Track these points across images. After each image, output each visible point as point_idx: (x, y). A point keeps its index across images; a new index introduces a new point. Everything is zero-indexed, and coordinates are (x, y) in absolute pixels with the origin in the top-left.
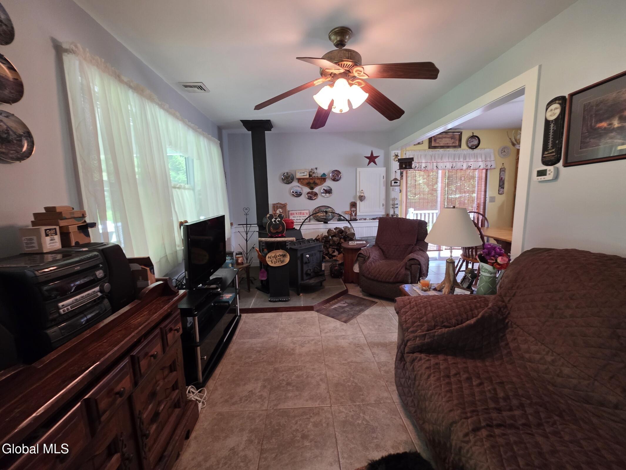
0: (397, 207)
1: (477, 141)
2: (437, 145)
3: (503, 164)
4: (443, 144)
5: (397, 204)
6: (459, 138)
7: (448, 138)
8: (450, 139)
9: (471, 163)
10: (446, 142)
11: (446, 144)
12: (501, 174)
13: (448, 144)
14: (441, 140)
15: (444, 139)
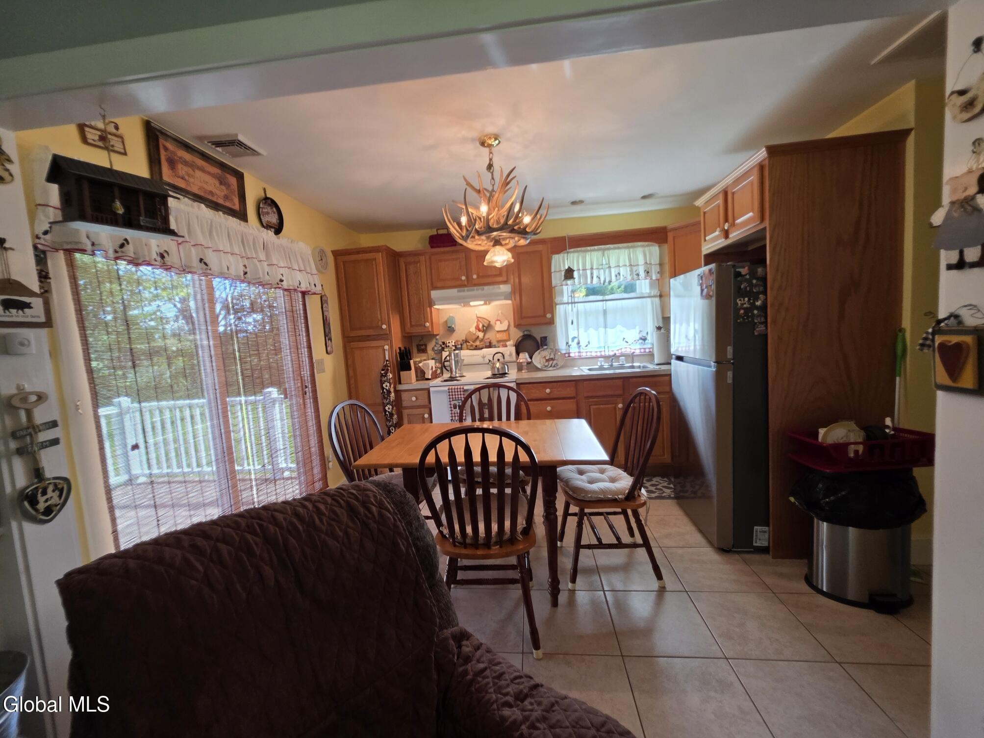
0: (55, 442)
1: (276, 216)
2: (181, 184)
3: (322, 285)
4: (200, 188)
5: (54, 424)
6: (239, 190)
7: (209, 173)
8: (217, 183)
9: (282, 271)
10: (205, 186)
11: (205, 191)
12: (324, 309)
13: (211, 193)
14: (191, 171)
15: (198, 173)
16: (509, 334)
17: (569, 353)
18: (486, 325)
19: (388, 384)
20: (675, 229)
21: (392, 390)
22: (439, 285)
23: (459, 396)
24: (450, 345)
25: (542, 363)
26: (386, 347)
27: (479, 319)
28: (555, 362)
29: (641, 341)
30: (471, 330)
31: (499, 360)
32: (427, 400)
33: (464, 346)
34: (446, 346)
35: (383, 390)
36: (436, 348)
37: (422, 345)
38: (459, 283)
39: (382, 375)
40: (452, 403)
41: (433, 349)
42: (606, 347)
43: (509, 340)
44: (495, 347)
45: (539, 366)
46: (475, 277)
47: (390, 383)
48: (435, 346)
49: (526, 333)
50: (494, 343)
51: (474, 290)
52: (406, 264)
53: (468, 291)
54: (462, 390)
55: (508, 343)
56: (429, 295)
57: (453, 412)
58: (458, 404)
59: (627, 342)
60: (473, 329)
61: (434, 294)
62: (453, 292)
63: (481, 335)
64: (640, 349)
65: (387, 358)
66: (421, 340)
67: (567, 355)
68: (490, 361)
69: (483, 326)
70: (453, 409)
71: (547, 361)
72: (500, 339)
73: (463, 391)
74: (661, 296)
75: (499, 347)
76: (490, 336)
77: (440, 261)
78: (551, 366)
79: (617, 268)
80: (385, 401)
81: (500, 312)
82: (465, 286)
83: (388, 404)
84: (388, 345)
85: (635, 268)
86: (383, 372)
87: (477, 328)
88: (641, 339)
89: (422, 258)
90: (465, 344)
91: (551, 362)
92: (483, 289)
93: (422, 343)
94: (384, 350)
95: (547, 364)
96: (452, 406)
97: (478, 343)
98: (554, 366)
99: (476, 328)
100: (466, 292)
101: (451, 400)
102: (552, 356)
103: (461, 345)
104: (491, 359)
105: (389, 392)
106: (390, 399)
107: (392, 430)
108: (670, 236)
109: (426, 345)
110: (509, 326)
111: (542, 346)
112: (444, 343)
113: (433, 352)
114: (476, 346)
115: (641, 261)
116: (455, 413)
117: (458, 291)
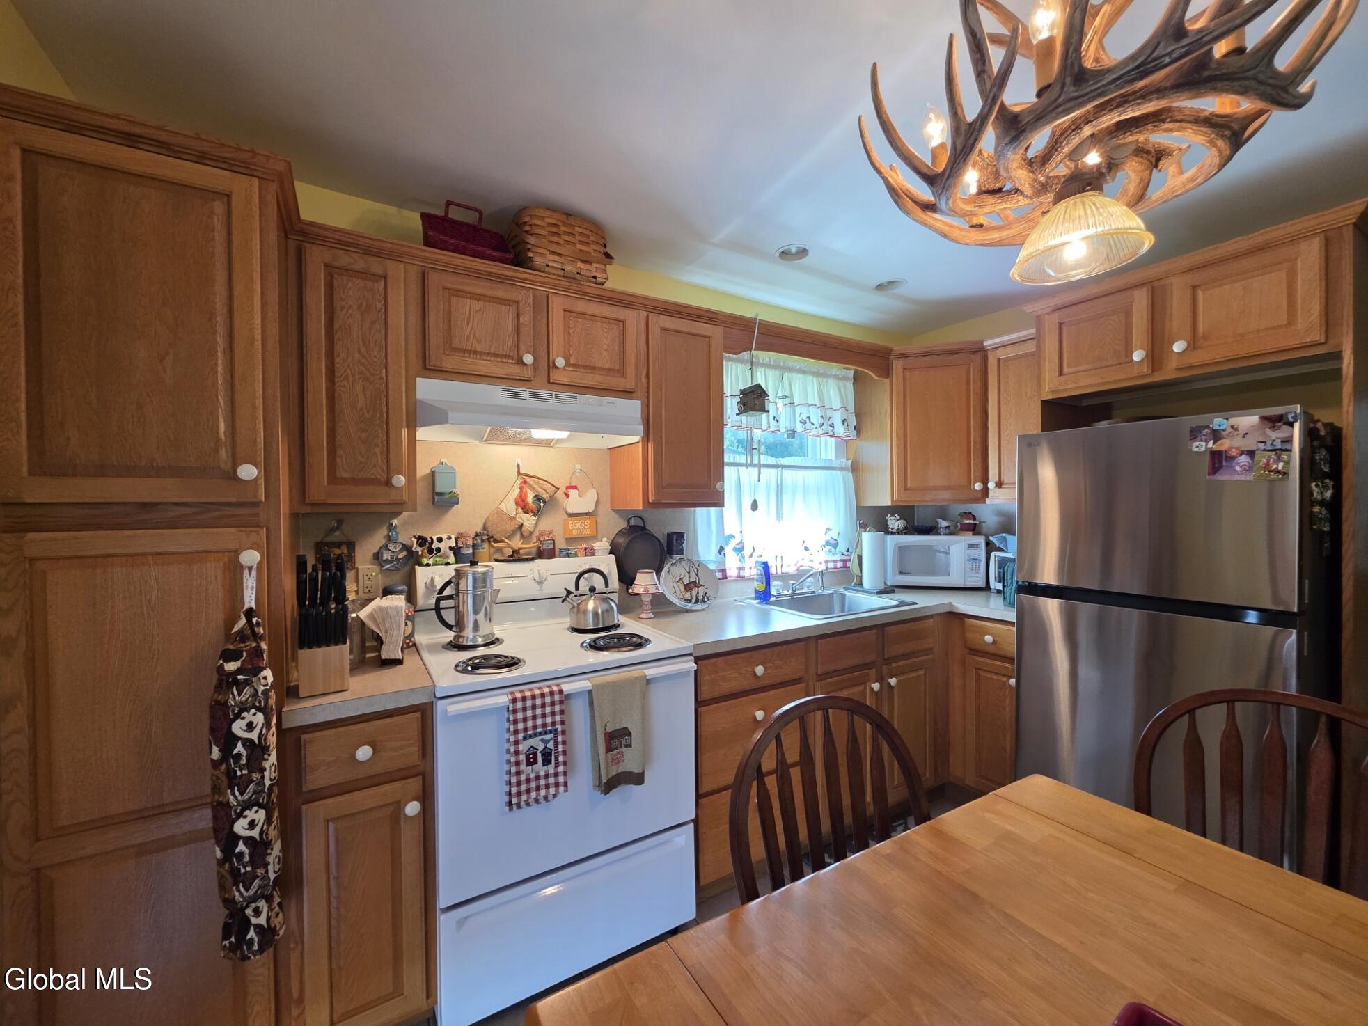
16: (596, 521)
17: (724, 571)
18: (545, 496)
19: (259, 718)
20: (905, 356)
21: (272, 740)
22: (450, 362)
23: (549, 720)
24: (441, 545)
25: (678, 592)
26: (250, 557)
27: (524, 479)
28: (701, 590)
29: (828, 548)
30: (502, 506)
31: (592, 590)
32: (415, 749)
33: (484, 549)
34: (430, 551)
35: (227, 747)
36: (386, 556)
37: (338, 545)
38: (515, 370)
39: (227, 682)
40: (523, 747)
41: (377, 557)
42: (779, 559)
43: (594, 538)
44: (568, 555)
45: (676, 601)
46: (560, 362)
47: (264, 710)
48: (386, 547)
49: (633, 522)
50: (561, 544)
51: (549, 397)
52: (331, 271)
53: (534, 397)
54: (557, 698)
55: (597, 545)
56: (411, 389)
57: (523, 777)
58: (541, 747)
59: (807, 549)
60: (509, 506)
61: (427, 389)
62: (493, 393)
63: (528, 521)
64: (827, 562)
65: (250, 600)
66: (332, 530)
67: (719, 575)
68: (569, 593)
69: (538, 498)
70: (523, 767)
71: (688, 587)
72: (575, 533)
73: (561, 702)
74: (855, 468)
75: (575, 555)
76: (552, 524)
77: (461, 293)
78: (697, 602)
79: (805, 408)
80: (233, 798)
81: (578, 467)
82: (525, 381)
83: (247, 805)
84: (255, 546)
85: (829, 414)
86: (231, 666)
87: (521, 503)
88: (827, 543)
89: (396, 270)
90: (486, 545)
91: (694, 592)
92: (574, 401)
93: (337, 536)
94: (235, 571)
95: (687, 596)
96: (522, 757)
97: (517, 543)
98: (703, 601)
99: (517, 504)
100: (527, 401)
101: (521, 736)
102: (694, 578)
103: (474, 546)
104: (572, 589)
105: (257, 750)
106: (261, 783)
107: (257, 912)
108: (897, 365)
109: (351, 546)
110: (597, 502)
111: (670, 552)
112: (422, 541)
113: (377, 568)
114: (516, 552)
115: (836, 402)
116: (528, 781)
117: (505, 395)
